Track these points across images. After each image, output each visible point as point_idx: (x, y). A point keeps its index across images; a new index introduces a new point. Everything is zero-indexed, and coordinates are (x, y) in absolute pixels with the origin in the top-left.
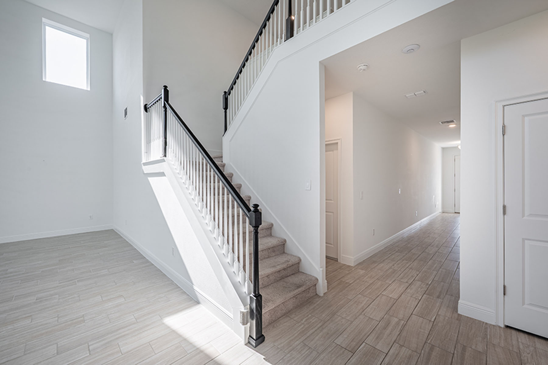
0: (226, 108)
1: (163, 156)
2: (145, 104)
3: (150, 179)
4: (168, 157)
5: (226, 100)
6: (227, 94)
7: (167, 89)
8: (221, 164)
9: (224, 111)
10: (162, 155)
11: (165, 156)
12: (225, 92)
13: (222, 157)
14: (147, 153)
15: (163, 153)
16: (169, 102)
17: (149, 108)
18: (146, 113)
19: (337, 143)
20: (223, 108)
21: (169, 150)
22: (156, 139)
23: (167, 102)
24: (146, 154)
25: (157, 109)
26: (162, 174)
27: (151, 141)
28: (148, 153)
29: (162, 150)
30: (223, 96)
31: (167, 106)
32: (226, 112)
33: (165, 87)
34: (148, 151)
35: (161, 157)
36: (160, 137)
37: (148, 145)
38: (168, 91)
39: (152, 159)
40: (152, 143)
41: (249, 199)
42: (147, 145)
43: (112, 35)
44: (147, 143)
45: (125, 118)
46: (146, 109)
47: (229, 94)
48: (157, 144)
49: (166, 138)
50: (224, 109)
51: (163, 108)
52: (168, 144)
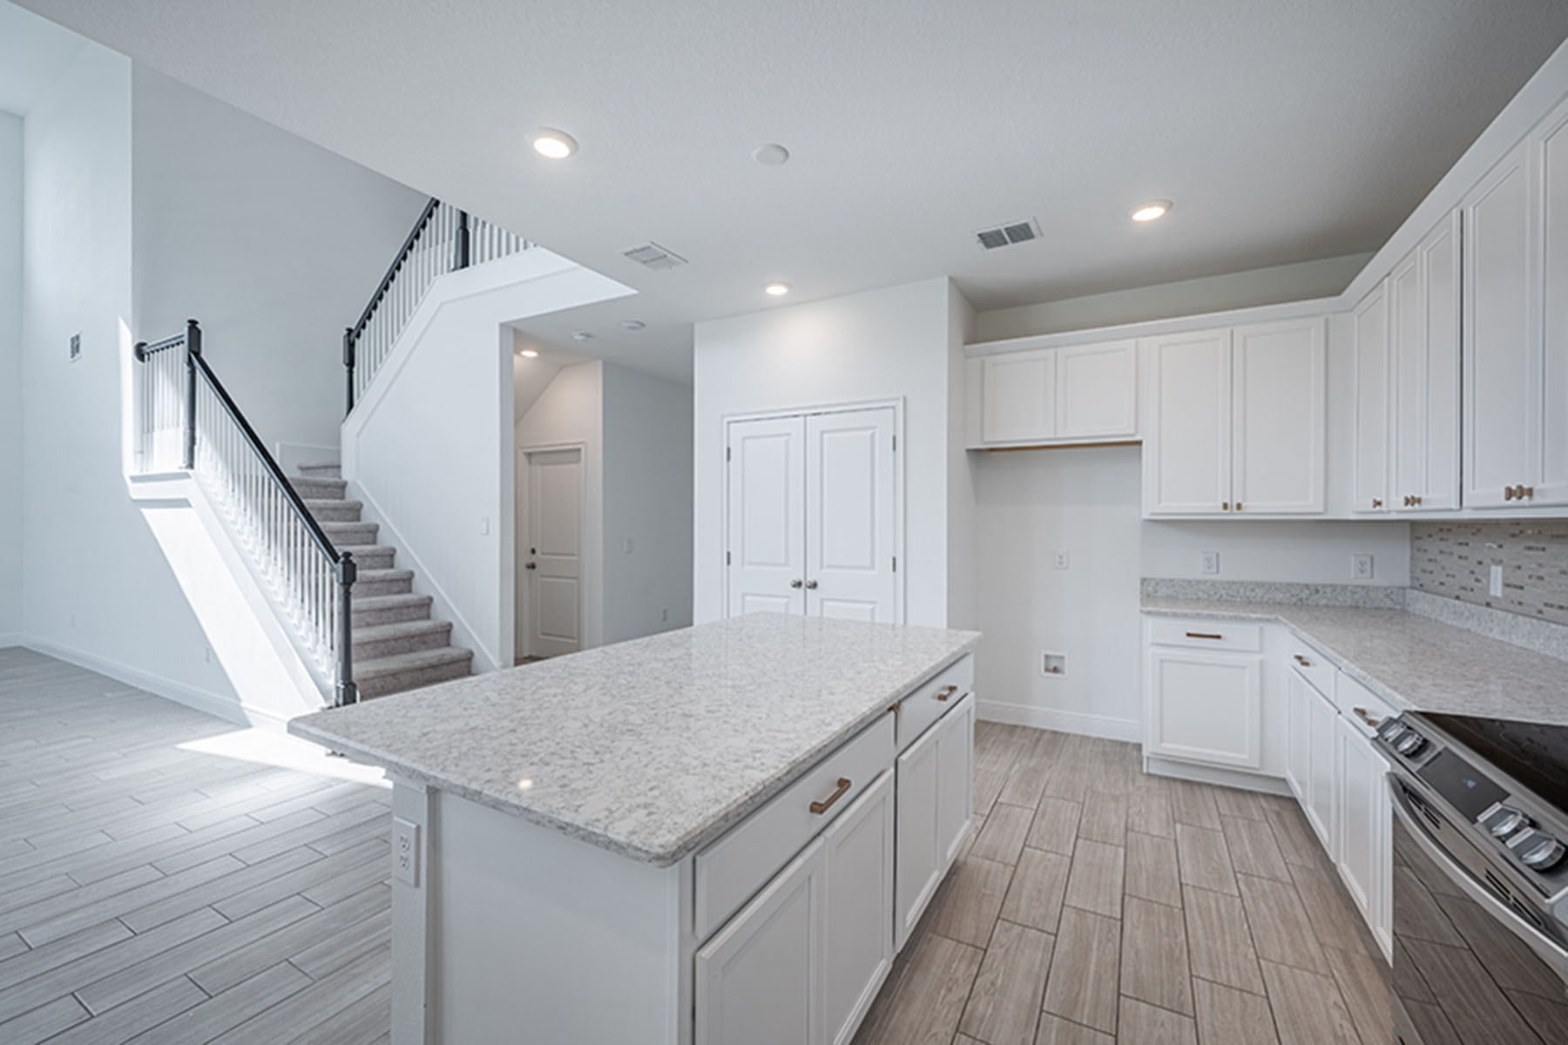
0: (351, 363)
1: (187, 467)
2: (137, 342)
3: (147, 513)
4: (199, 468)
5: (351, 346)
6: (353, 335)
7: (197, 329)
8: (336, 483)
9: (346, 368)
10: (184, 462)
11: (191, 466)
12: (350, 331)
13: (339, 467)
14: (142, 452)
15: (186, 459)
16: (203, 355)
17: (148, 354)
18: (140, 363)
19: (579, 450)
20: (344, 362)
21: (202, 453)
22: (168, 425)
23: (197, 355)
24: (139, 456)
25: (170, 361)
26: (184, 503)
27: (156, 428)
28: (145, 452)
29: (184, 452)
30: (344, 337)
31: (196, 363)
32: (351, 373)
33: (193, 323)
34: (144, 449)
35: (181, 468)
36: (178, 425)
37: (145, 436)
38: (199, 332)
39: (156, 469)
40: (156, 434)
41: (392, 553)
42: (142, 438)
43: (21, 119)
44: (143, 431)
45: (72, 360)
46: (140, 352)
47: (358, 336)
48: (171, 437)
49: (192, 428)
50: (347, 365)
51: (185, 365)
52: (198, 441)
